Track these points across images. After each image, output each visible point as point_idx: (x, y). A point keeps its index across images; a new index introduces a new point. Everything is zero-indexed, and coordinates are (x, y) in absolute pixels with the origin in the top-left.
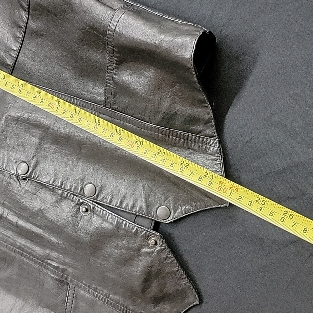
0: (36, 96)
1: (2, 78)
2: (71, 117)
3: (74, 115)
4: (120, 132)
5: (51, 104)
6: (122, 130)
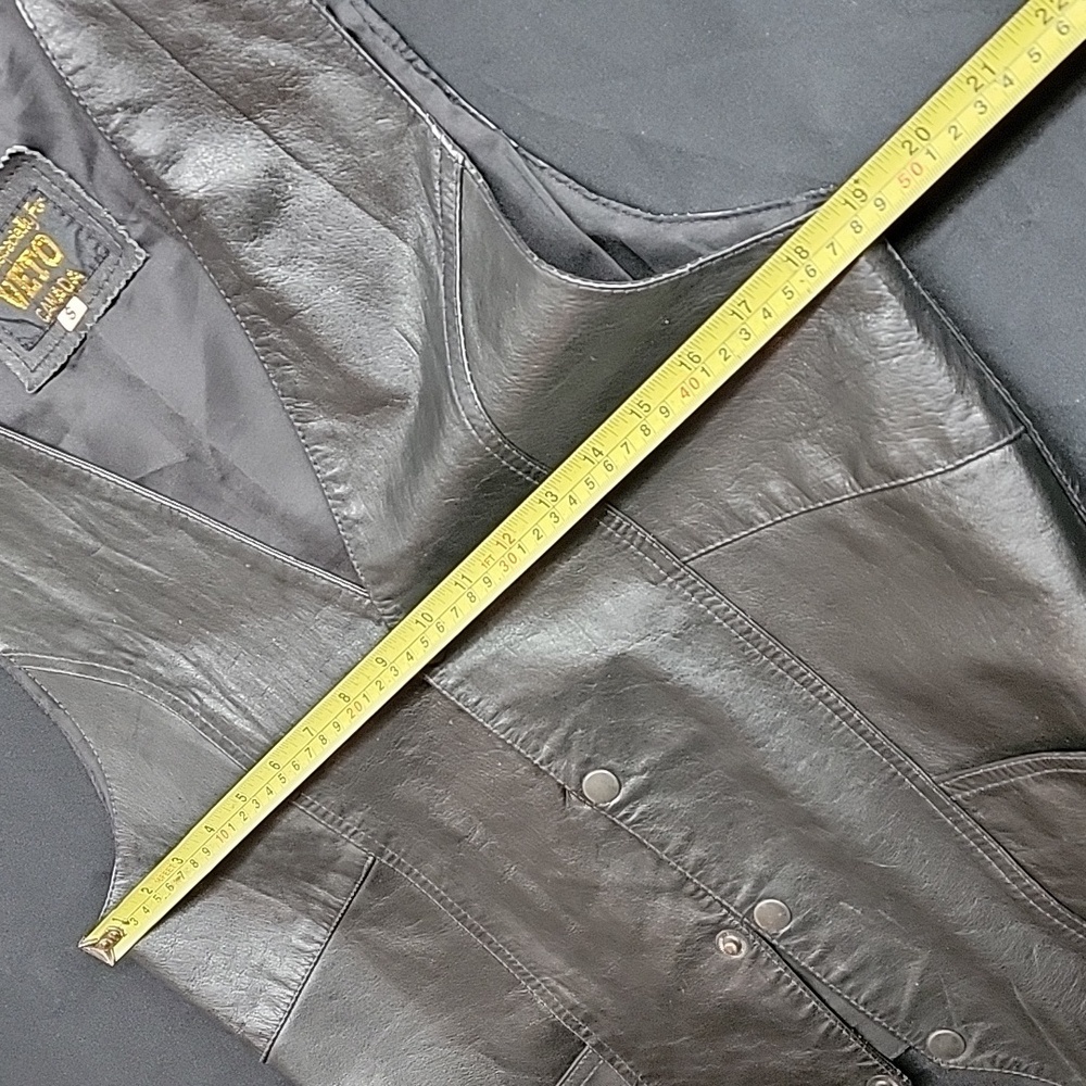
0: (644, 423)
1: (554, 503)
2: (747, 336)
3: (744, 326)
4: (858, 193)
5: (685, 387)
6: (856, 182)
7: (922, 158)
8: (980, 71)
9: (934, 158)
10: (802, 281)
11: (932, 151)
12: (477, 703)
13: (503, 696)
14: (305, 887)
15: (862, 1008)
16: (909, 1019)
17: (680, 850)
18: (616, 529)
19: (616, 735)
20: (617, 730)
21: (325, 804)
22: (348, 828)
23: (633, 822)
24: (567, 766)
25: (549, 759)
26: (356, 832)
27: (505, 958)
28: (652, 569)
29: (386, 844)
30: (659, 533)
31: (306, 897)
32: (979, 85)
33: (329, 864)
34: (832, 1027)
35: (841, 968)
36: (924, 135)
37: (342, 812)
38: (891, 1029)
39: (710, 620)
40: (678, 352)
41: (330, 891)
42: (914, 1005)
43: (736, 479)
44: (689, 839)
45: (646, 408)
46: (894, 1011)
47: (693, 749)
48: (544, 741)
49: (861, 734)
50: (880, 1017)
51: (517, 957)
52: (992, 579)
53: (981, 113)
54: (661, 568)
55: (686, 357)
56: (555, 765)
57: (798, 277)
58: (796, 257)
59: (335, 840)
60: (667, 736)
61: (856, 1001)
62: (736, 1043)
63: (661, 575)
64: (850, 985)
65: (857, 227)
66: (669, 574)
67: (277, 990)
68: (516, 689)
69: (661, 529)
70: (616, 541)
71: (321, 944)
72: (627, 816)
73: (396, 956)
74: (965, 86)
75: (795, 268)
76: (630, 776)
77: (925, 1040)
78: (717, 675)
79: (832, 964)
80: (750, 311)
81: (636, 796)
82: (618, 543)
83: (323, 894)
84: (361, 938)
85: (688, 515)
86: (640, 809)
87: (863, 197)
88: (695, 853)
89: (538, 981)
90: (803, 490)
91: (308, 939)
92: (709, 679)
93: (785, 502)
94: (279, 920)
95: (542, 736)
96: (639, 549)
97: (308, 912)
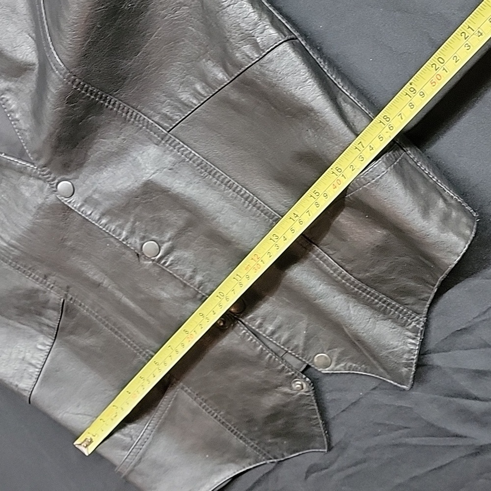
0: (317, 201)
4: (412, 90)
5: (335, 184)
6: (411, 84)
7: (440, 72)
8: (467, 30)
9: (447, 72)
10: (387, 132)
11: (446, 69)
12: (91, 214)
13: (101, 209)
14: (38, 318)
15: (282, 347)
16: (304, 350)
17: (192, 278)
18: (135, 119)
19: (155, 223)
20: (154, 221)
21: (37, 274)
22: (49, 285)
23: (169, 265)
24: (135, 241)
25: (126, 238)
26: (53, 287)
27: (129, 343)
28: (155, 137)
29: (67, 291)
30: (154, 119)
31: (41, 324)
32: (466, 37)
33: (45, 305)
34: (271, 357)
35: (271, 328)
36: (442, 61)
37: (46, 277)
38: (297, 356)
39: (184, 160)
40: (331, 167)
41: (49, 319)
42: (305, 343)
43: (180, 85)
44: (195, 271)
45: (317, 194)
46: (297, 346)
47: (189, 226)
48: (123, 229)
49: (258, 209)
50: (291, 350)
51: (133, 341)
52: (289, 109)
53: (468, 49)
54: (159, 136)
55: (335, 169)
56: (130, 241)
57: (385, 130)
58: (384, 121)
59: (45, 292)
60: (176, 221)
61: (280, 343)
62: (233, 372)
63: (159, 140)
64: (276, 336)
65: (412, 106)
66: (162, 139)
67: (31, 370)
68: (106, 204)
69: (154, 116)
70: (137, 125)
71: (50, 346)
72: (165, 263)
73: (83, 348)
74: (460, 37)
75: (384, 126)
76: (163, 243)
77: (313, 360)
78: (192, 186)
79: (267, 326)
80: (363, 147)
81: (168, 253)
82: (137, 126)
83: (47, 321)
84: (67, 341)
85: (164, 107)
86: (171, 258)
87: (414, 92)
88: (198, 278)
89: (144, 353)
90: (208, 85)
91: (44, 345)
92: (188, 189)
93: (203, 93)
94: (31, 337)
95: (122, 227)
96: (147, 128)
97: (42, 332)
